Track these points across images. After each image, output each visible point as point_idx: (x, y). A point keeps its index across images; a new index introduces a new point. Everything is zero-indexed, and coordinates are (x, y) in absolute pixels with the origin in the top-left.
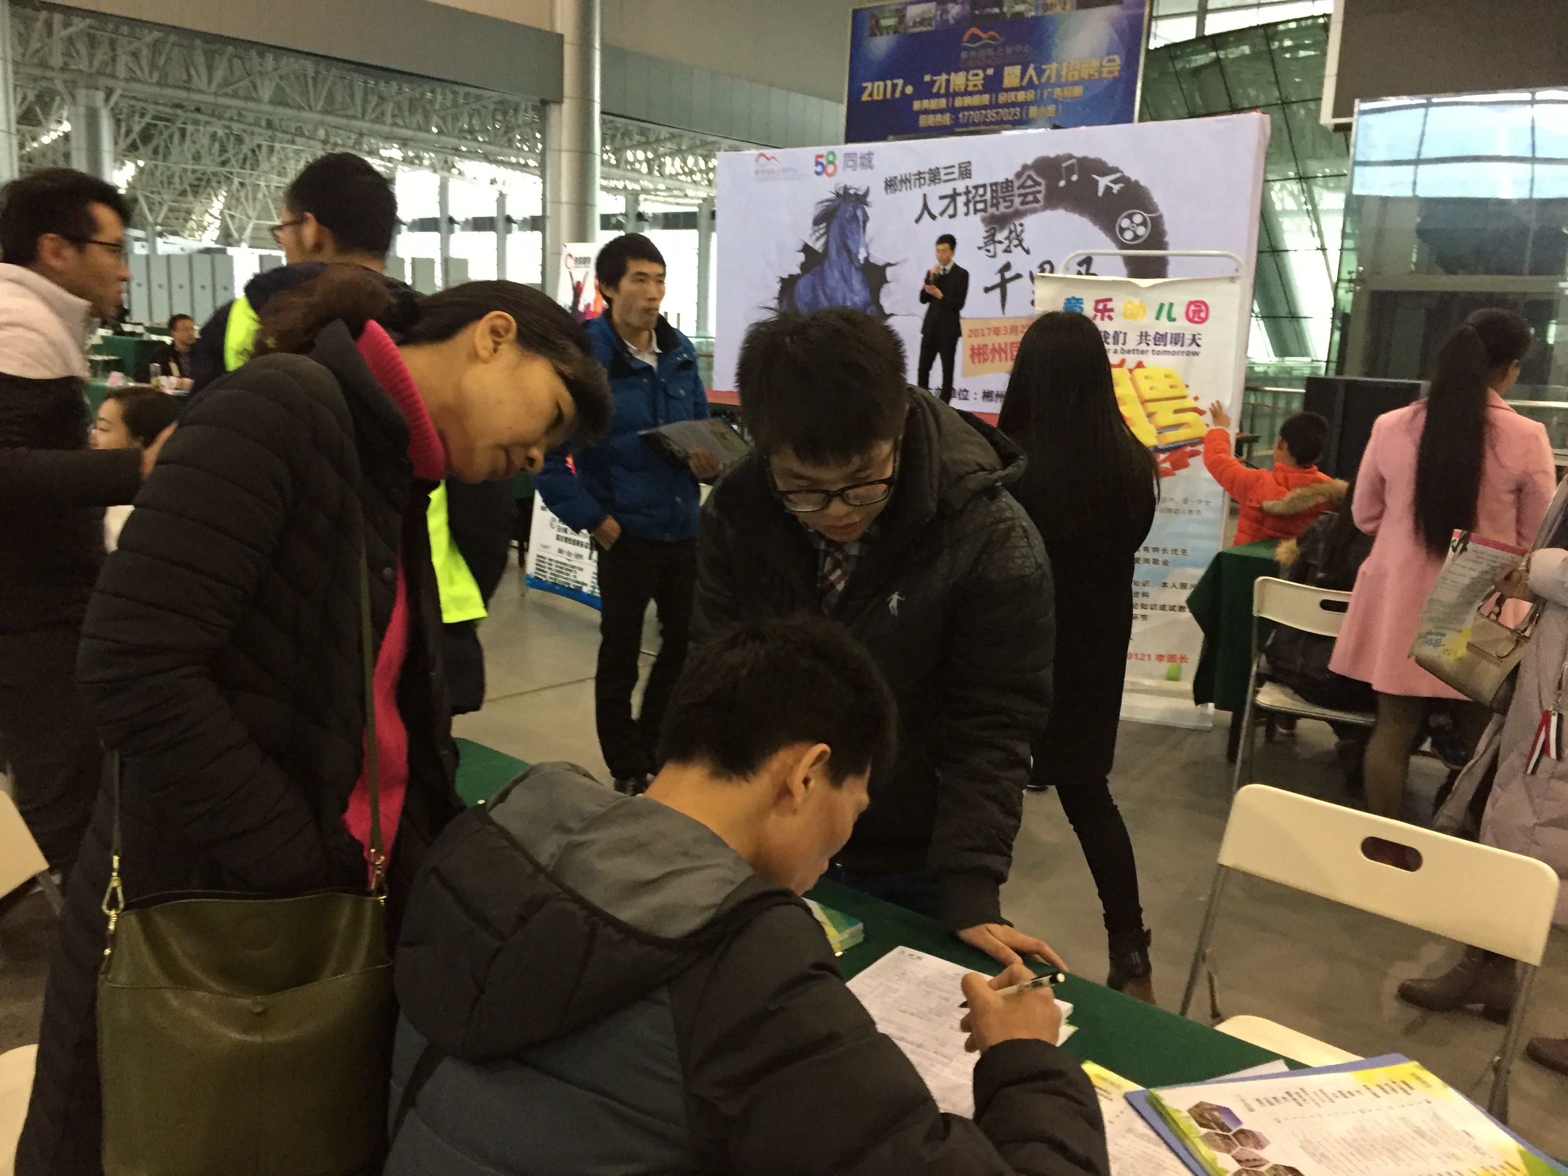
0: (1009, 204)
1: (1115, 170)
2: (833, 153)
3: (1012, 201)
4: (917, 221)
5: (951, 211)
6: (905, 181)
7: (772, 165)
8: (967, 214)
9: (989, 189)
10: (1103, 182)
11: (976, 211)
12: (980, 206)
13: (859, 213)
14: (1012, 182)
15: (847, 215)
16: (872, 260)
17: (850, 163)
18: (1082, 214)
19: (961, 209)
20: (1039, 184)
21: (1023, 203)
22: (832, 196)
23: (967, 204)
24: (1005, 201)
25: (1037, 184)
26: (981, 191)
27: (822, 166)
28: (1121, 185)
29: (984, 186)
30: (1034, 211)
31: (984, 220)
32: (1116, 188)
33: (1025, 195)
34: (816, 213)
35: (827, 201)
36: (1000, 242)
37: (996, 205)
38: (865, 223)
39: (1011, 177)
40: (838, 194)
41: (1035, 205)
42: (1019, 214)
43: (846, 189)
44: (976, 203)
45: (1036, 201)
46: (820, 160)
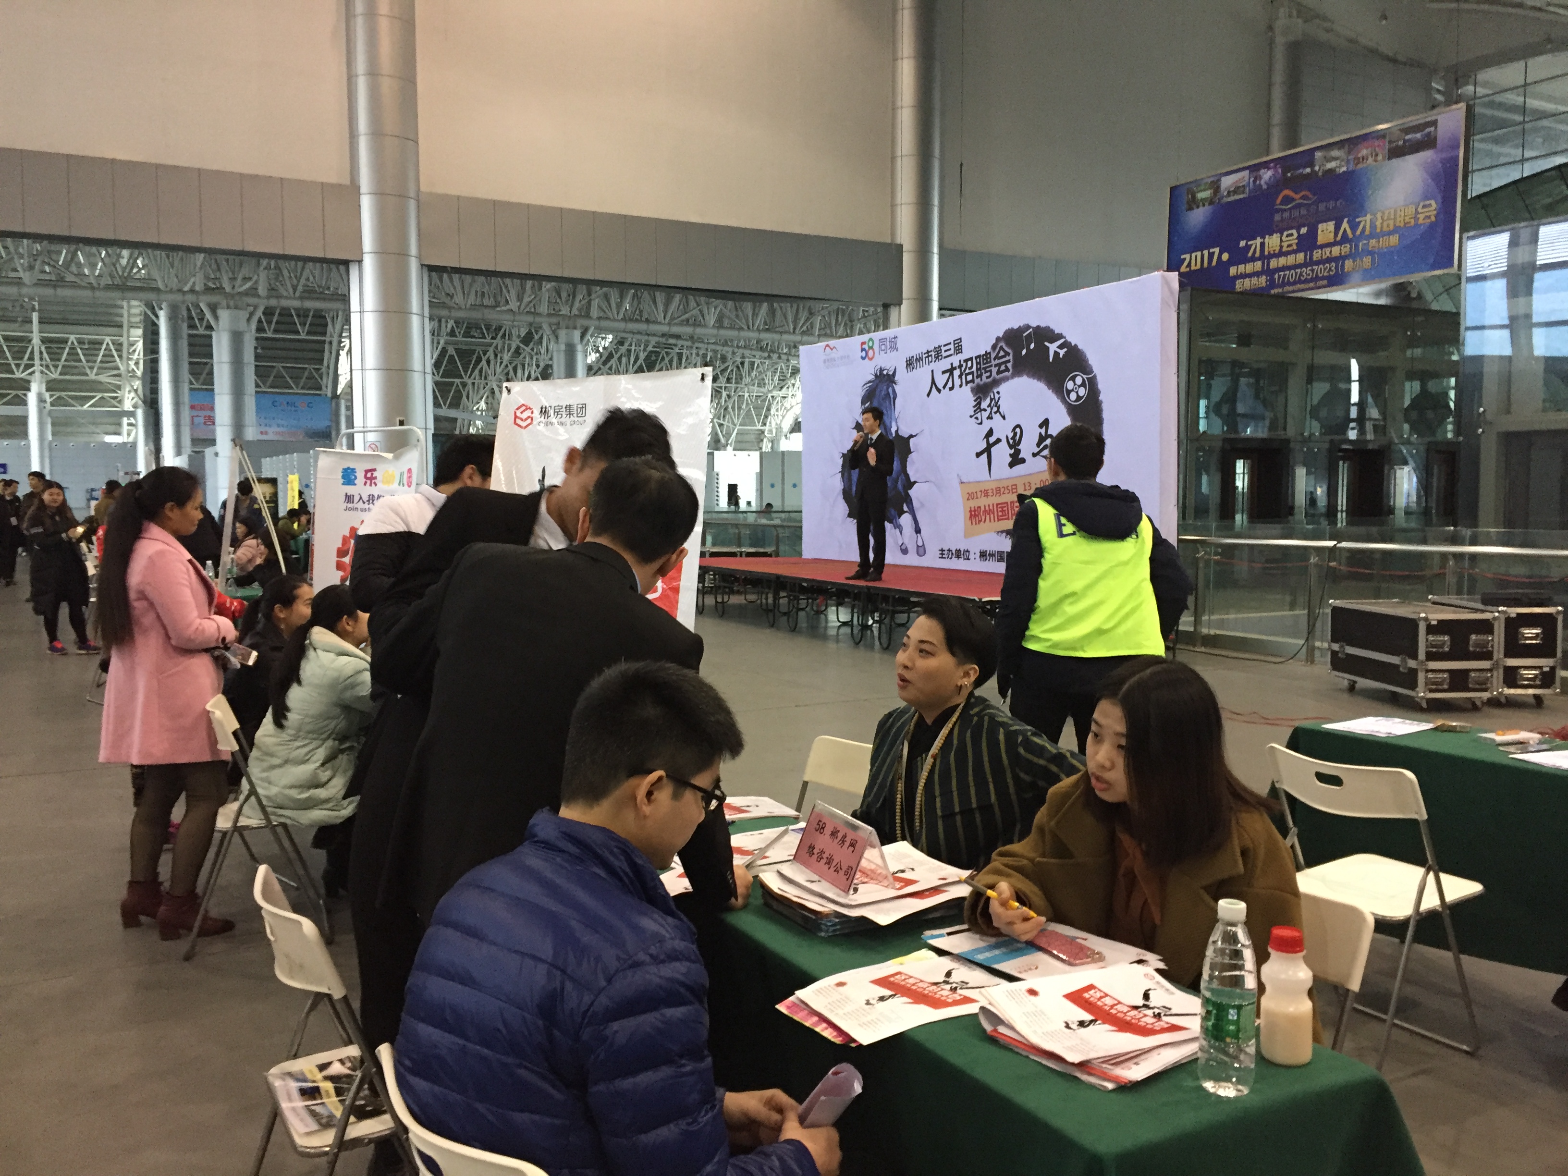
0: (988, 374)
1: (1060, 336)
2: (871, 339)
3: (991, 371)
4: (928, 395)
5: (950, 384)
6: (919, 359)
7: (834, 354)
8: (961, 386)
9: (974, 361)
10: (1053, 347)
11: (967, 383)
12: (970, 378)
13: (890, 390)
14: (990, 353)
15: (883, 393)
16: (900, 433)
17: (883, 347)
18: (1039, 379)
19: (957, 381)
20: (1009, 354)
21: (999, 372)
22: (872, 377)
23: (960, 376)
24: (986, 372)
25: (1007, 354)
26: (969, 363)
27: (866, 352)
28: (1065, 350)
29: (971, 359)
30: (1006, 379)
31: (972, 390)
32: (1062, 352)
33: (999, 365)
34: (863, 393)
35: (870, 382)
36: (985, 410)
37: (980, 376)
38: (895, 398)
39: (989, 349)
40: (876, 375)
41: (1006, 374)
42: (996, 383)
43: (881, 370)
44: (967, 375)
45: (1007, 370)
46: (864, 346)
